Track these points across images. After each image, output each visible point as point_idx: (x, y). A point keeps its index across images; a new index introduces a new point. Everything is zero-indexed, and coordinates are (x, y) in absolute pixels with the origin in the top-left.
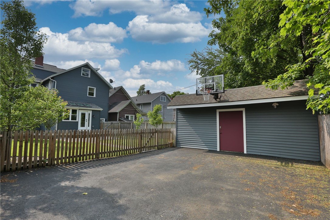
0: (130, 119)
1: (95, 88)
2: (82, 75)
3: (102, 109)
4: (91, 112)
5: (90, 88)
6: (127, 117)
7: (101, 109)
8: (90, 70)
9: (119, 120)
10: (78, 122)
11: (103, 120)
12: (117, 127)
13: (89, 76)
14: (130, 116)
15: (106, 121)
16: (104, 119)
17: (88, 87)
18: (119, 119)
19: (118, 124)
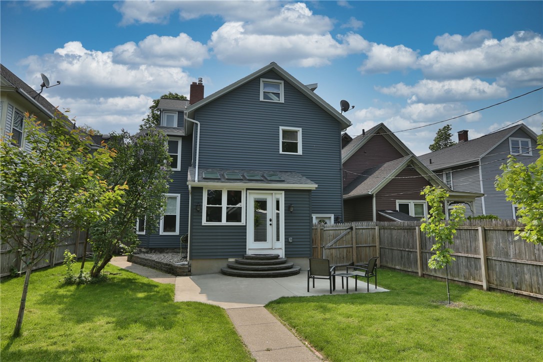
0: (412, 213)
1: (300, 129)
2: (262, 99)
3: (316, 186)
4: (282, 197)
5: (284, 131)
6: (405, 208)
7: (313, 186)
8: (282, 82)
9: (380, 218)
10: (244, 227)
11: (330, 218)
12: (370, 239)
13: (282, 100)
14: (411, 204)
15: (337, 220)
16: (332, 216)
17: (281, 128)
18: (378, 215)
19: (371, 232)
